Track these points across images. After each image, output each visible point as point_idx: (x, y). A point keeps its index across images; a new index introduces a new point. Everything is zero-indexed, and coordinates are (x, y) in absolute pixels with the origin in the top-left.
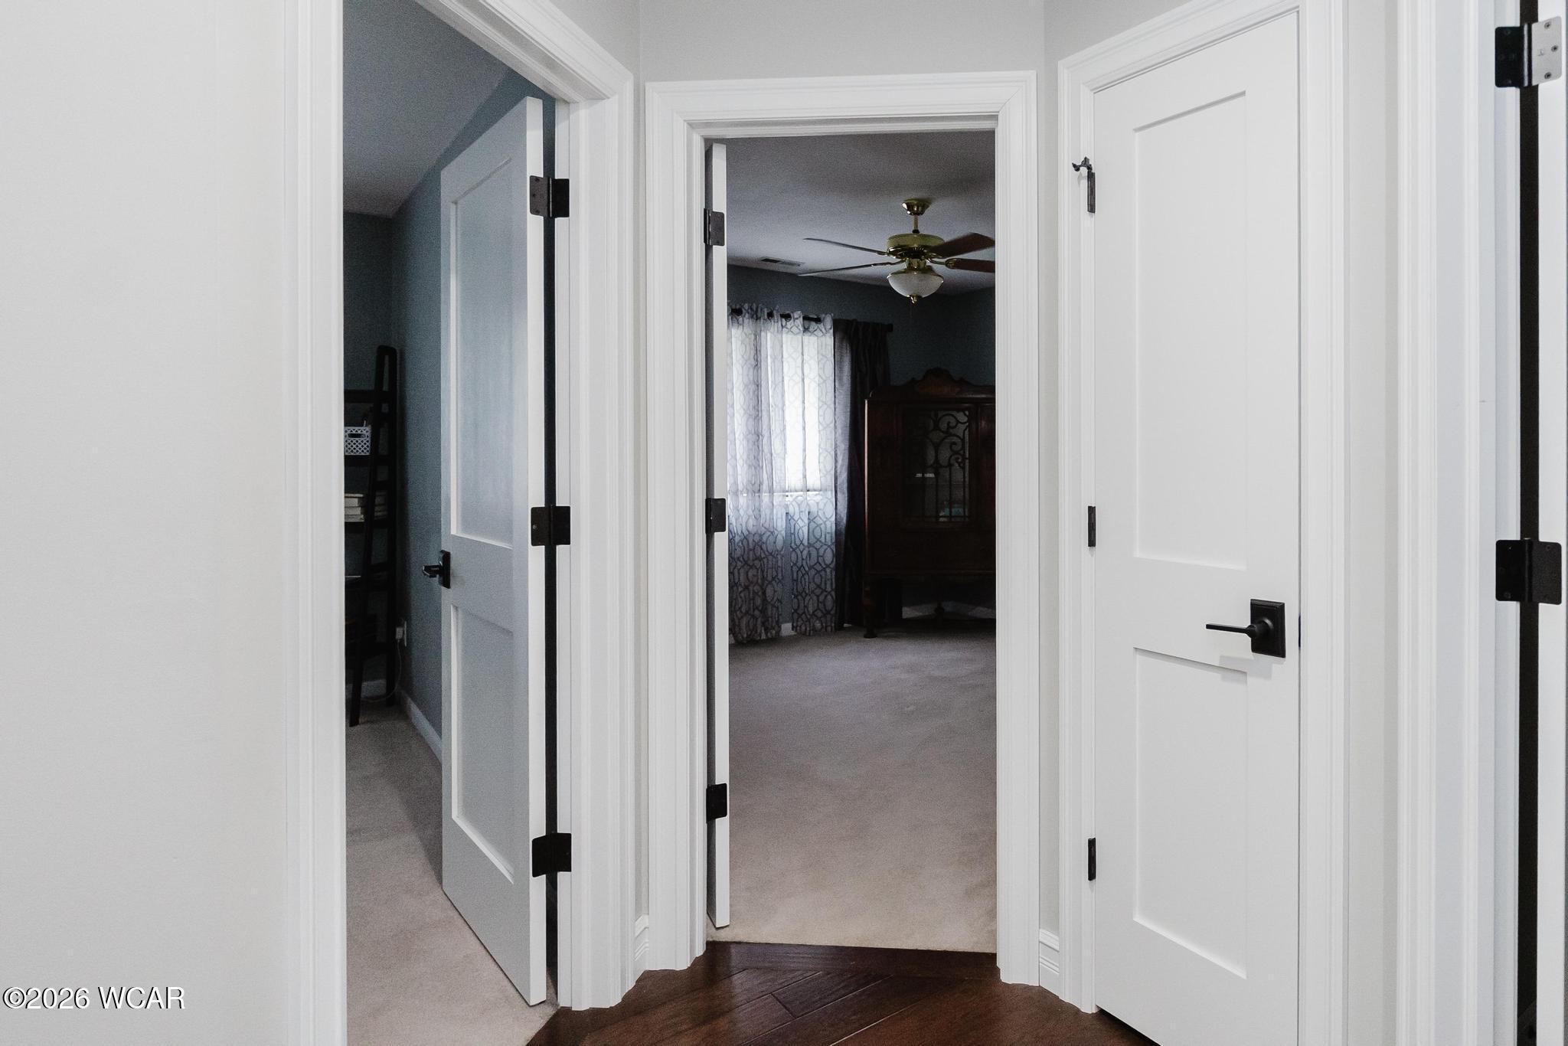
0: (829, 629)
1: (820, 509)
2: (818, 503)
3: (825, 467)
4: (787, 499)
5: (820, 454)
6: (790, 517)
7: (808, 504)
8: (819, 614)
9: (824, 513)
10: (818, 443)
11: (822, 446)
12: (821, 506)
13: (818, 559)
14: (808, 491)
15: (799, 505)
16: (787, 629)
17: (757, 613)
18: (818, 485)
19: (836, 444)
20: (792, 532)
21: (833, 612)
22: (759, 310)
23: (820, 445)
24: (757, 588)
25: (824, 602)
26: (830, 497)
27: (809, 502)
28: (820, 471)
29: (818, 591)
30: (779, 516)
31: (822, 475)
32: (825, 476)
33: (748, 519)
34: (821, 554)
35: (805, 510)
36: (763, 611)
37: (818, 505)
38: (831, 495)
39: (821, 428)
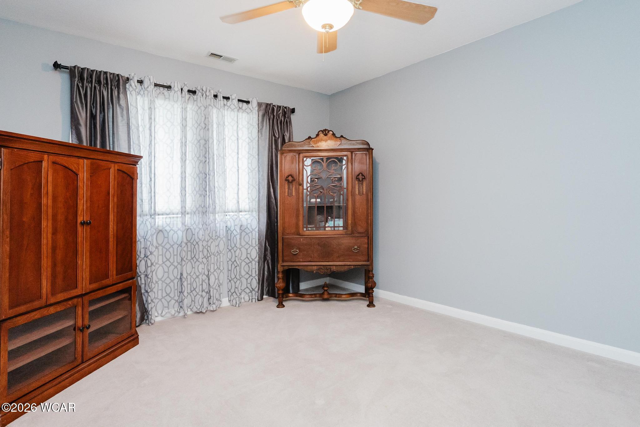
0: (254, 300)
1: (249, 224)
2: (247, 220)
3: (252, 197)
4: (226, 217)
5: (249, 188)
6: (228, 229)
7: (240, 220)
8: (248, 291)
9: (251, 226)
10: (247, 181)
11: (250, 183)
12: (249, 221)
13: (247, 256)
14: (241, 212)
15: (234, 221)
16: (225, 302)
17: (204, 294)
18: (247, 208)
19: (259, 182)
20: (229, 238)
21: (257, 289)
22: (208, 91)
23: (249, 182)
24: (204, 277)
25: (251, 284)
26: (255, 215)
27: (242, 219)
28: (249, 199)
29: (247, 276)
30: (221, 228)
31: (250, 201)
32: (252, 202)
33: (199, 231)
34: (249, 252)
35: (238, 224)
36: (209, 292)
37: (247, 221)
38: (255, 214)
39: (250, 171)
